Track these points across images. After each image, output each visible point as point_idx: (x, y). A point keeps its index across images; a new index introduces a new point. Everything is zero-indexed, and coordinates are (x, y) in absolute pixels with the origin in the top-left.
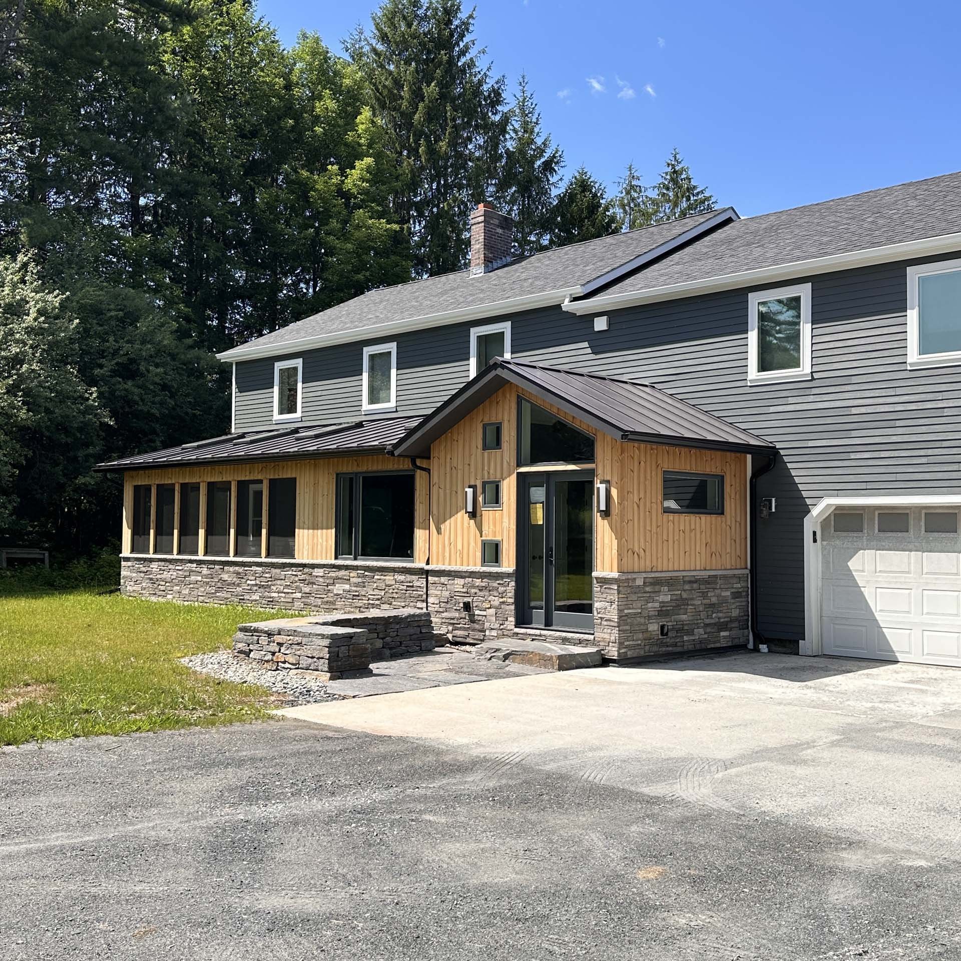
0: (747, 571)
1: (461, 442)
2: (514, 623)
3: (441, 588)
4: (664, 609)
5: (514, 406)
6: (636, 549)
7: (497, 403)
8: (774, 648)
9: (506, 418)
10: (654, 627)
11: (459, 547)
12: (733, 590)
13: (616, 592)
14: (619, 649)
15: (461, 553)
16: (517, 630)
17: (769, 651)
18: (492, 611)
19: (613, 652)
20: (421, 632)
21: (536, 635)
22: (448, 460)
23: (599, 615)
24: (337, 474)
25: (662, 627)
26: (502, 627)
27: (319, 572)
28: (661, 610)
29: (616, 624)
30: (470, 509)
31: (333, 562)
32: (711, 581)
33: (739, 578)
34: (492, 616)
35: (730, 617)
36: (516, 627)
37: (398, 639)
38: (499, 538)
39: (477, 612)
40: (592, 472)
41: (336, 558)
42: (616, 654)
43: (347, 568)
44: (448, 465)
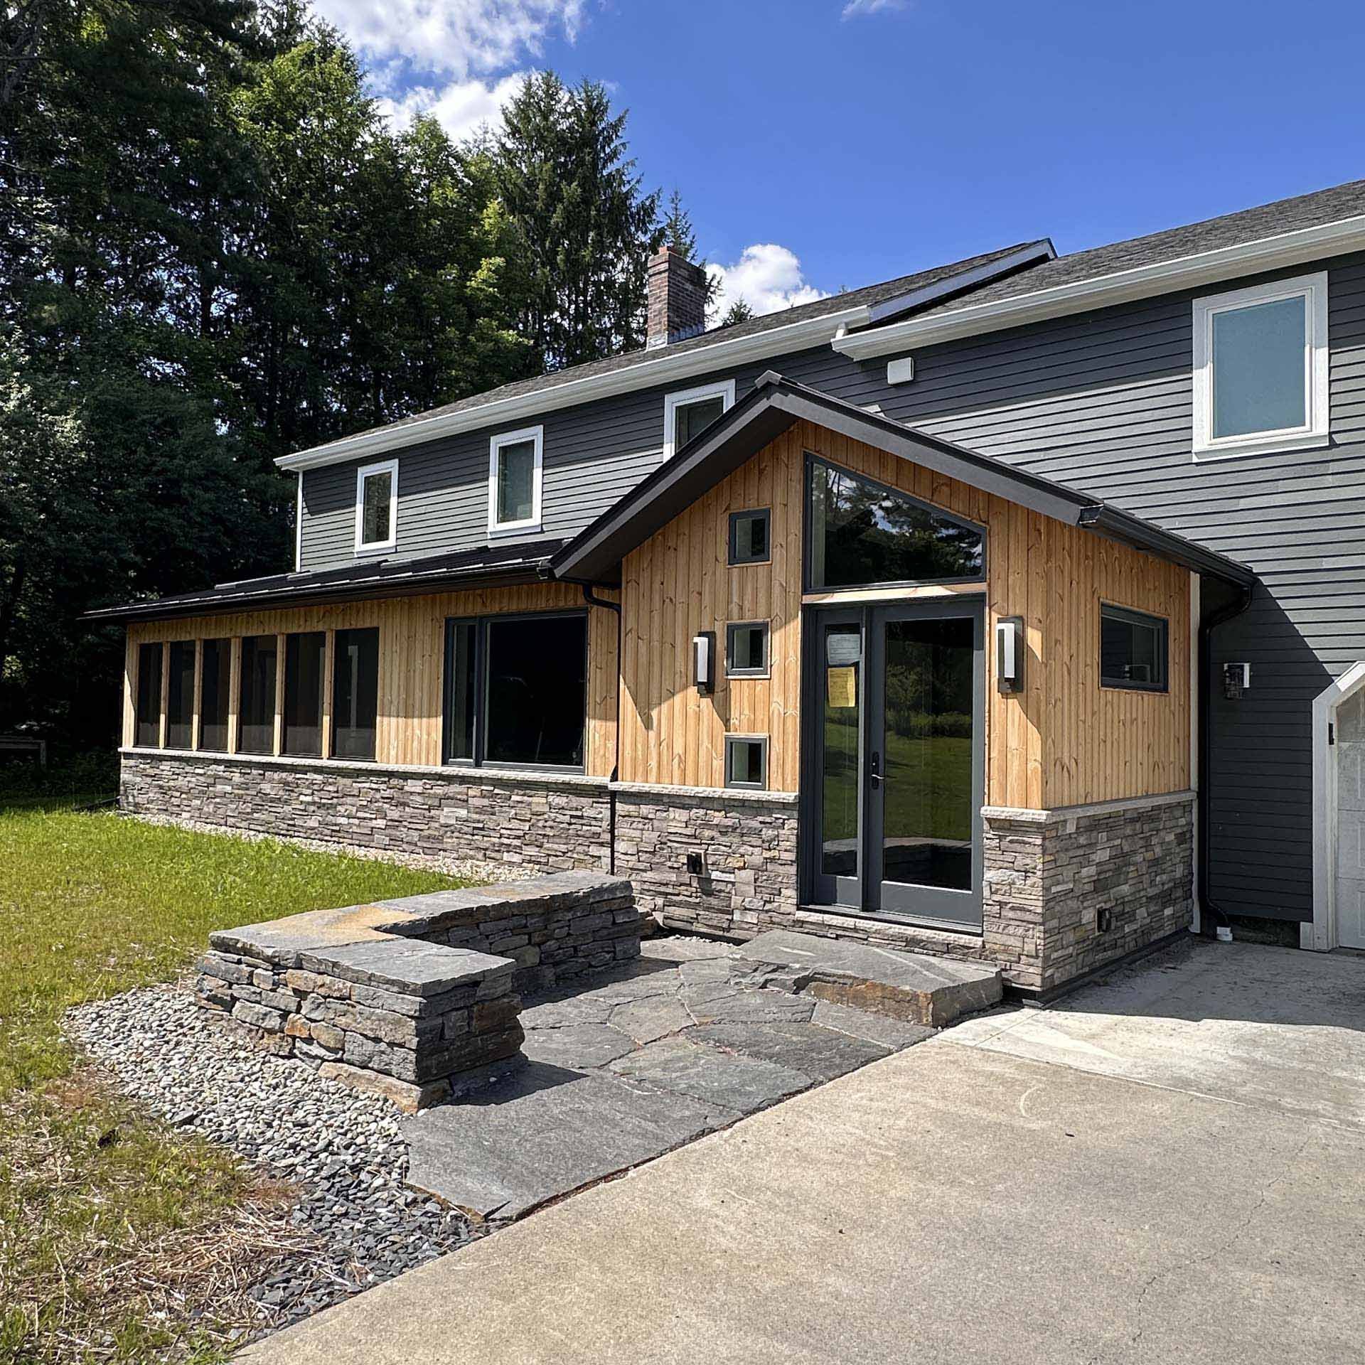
0: (1192, 795)
1: (683, 550)
2: (795, 901)
3: (640, 826)
4: (1102, 877)
5: (797, 473)
6: (1066, 760)
7: (761, 472)
8: (1241, 933)
9: (779, 499)
10: (1089, 916)
11: (678, 749)
12: (1179, 831)
13: (1038, 850)
14: (1044, 969)
15: (682, 761)
16: (801, 915)
17: (1234, 939)
18: (748, 875)
19: (1031, 976)
21: (845, 929)
22: (657, 586)
23: (996, 898)
24: (448, 621)
25: (1101, 913)
26: (768, 907)
27: (413, 786)
28: (1098, 880)
29: (1039, 919)
30: (702, 677)
31: (439, 769)
32: (1149, 817)
33: (1185, 807)
34: (748, 884)
35: (1174, 880)
36: (799, 909)
37: (571, 942)
38: (760, 735)
39: (715, 875)
40: (979, 601)
41: (444, 763)
42: (1038, 980)
43: (463, 780)
44: (657, 597)
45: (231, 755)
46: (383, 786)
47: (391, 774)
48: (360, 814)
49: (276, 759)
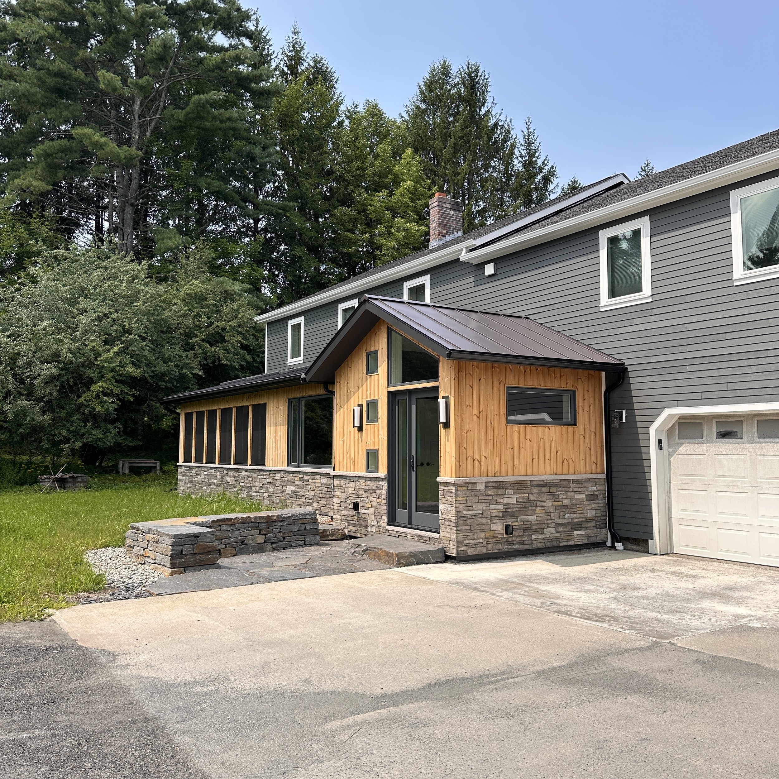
0: (604, 476)
1: (353, 368)
2: (386, 521)
3: (341, 490)
4: (509, 510)
5: (385, 335)
6: (477, 457)
7: (375, 335)
8: (630, 546)
9: (381, 347)
10: (498, 527)
11: (353, 456)
12: (589, 493)
13: (454, 495)
14: (458, 547)
15: (354, 461)
16: (389, 527)
17: (624, 549)
18: (372, 510)
19: (452, 550)
20: (305, 529)
21: (401, 533)
22: (346, 384)
23: (443, 516)
24: (289, 400)
25: (507, 527)
26: (379, 524)
27: (278, 476)
28: (506, 512)
29: (454, 525)
30: (357, 423)
31: (286, 469)
32: (563, 484)
33: (595, 482)
34: (372, 514)
35: (586, 518)
36: (388, 525)
37: (281, 535)
38: (376, 448)
39: (363, 511)
40: (436, 389)
41: (288, 466)
42: (454, 551)
43: (293, 472)
44: (346, 388)
45: (217, 465)
46: (268, 477)
47: (271, 471)
48: (261, 491)
49: (232, 466)
